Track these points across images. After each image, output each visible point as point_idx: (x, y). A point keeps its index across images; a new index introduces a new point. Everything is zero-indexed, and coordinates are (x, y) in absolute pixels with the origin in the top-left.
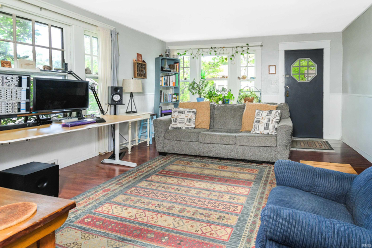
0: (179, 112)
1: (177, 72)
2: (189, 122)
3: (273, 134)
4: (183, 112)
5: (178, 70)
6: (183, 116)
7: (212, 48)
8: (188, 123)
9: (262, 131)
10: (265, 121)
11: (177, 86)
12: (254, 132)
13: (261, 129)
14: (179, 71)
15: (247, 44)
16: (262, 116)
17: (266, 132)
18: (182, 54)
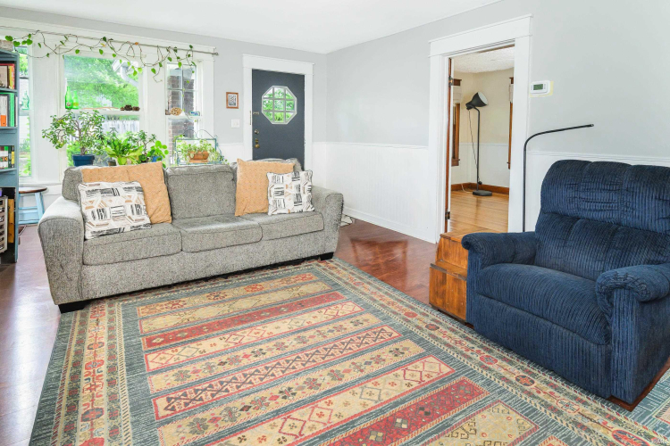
0: (103, 191)
1: (11, 87)
2: (138, 213)
3: (310, 210)
4: (114, 192)
5: (12, 83)
6: (116, 201)
7: (104, 39)
8: (135, 217)
9: (290, 209)
10: (294, 191)
11: (12, 125)
12: (275, 213)
13: (288, 205)
14: (15, 87)
15: (191, 47)
16: (285, 183)
17: (299, 208)
18: (20, 41)
